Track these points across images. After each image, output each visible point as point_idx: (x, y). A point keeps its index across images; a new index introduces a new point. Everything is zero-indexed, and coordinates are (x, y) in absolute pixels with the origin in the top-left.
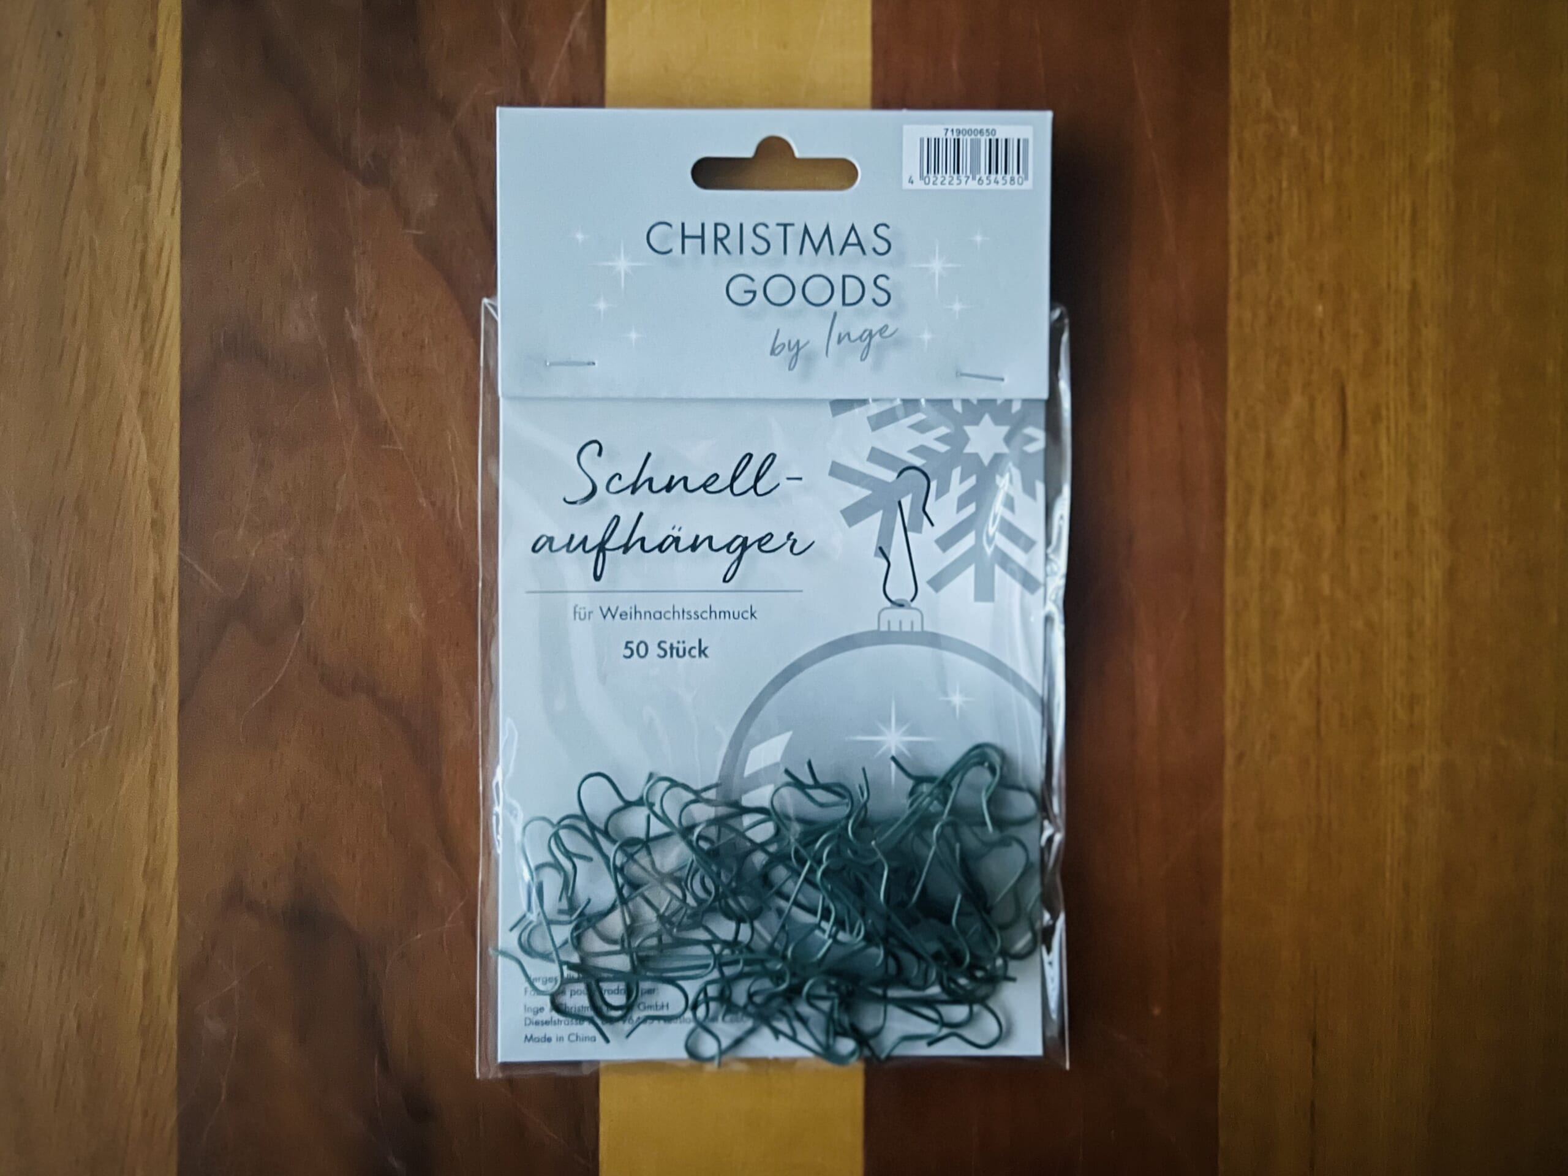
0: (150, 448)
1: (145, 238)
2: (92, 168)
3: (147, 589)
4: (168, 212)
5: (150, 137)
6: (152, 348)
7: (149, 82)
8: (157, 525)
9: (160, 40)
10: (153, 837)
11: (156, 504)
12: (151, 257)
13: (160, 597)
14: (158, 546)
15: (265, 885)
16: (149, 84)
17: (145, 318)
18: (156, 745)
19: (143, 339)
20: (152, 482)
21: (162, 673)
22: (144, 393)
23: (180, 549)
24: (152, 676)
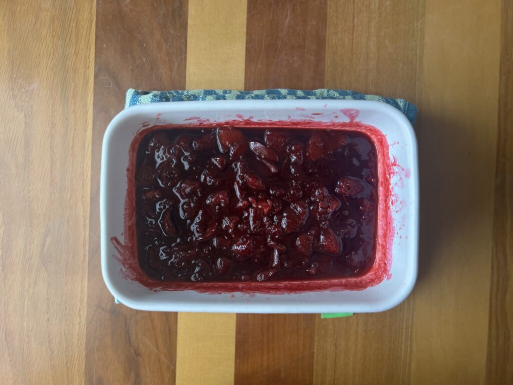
0: (83, 209)
1: (84, 163)
2: (73, 148)
3: (82, 239)
4: (89, 158)
5: (85, 141)
6: (84, 187)
8: (84, 225)
9: (88, 121)
10: (82, 293)
11: (84, 221)
12: (85, 167)
13: (85, 241)
14: (84, 230)
15: (106, 304)
16: (85, 130)
17: (83, 180)
18: (83, 273)
19: (82, 185)
20: (83, 216)
21: (85, 258)
22: (82, 197)
23: (90, 231)
24: (82, 258)
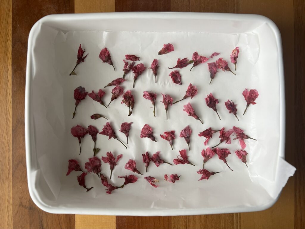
0: (8, 137)
1: (7, 106)
3: (7, 158)
4: (10, 103)
5: (7, 91)
6: (8, 123)
7: (7, 83)
8: (9, 149)
9: (8, 77)
10: (9, 196)
11: (8, 146)
12: (7, 109)
13: (9, 160)
14: (9, 152)
15: (25, 203)
16: (7, 84)
17: (7, 118)
18: (9, 182)
19: (6, 121)
20: (8, 143)
21: (9, 171)
22: (7, 129)
23: (12, 153)
